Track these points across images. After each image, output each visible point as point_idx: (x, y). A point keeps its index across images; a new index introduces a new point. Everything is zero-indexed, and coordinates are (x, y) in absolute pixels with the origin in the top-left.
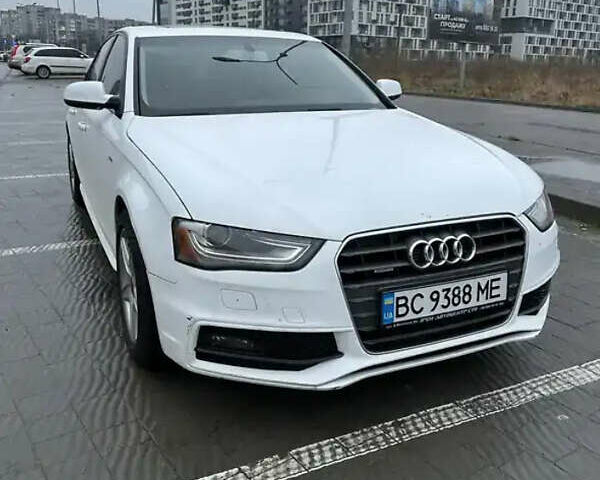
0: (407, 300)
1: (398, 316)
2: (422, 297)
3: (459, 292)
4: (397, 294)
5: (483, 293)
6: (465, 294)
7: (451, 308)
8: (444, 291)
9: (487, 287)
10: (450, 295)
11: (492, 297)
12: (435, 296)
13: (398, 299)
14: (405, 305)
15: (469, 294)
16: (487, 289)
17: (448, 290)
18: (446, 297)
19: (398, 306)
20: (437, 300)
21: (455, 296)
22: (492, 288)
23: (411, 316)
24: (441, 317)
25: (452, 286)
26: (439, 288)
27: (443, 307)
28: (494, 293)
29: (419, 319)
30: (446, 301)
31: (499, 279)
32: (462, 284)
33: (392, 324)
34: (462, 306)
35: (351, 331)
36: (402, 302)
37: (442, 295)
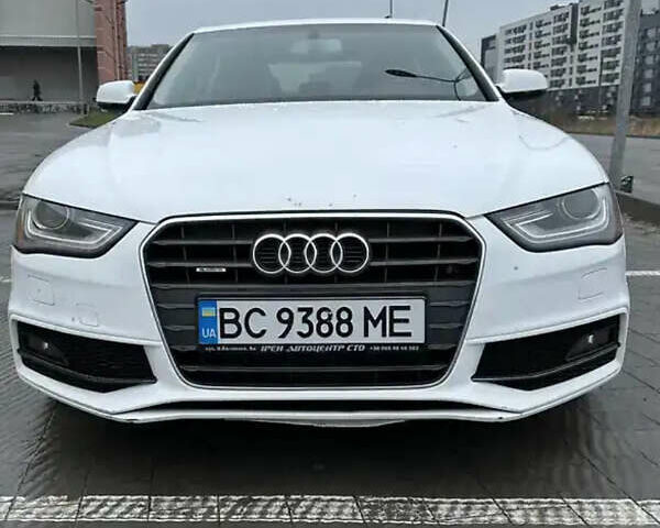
0: (237, 315)
1: (224, 336)
2: (263, 313)
3: (330, 317)
4: (222, 304)
5: (375, 325)
6: (341, 321)
7: (315, 339)
8: (300, 310)
9: (382, 316)
10: (313, 318)
11: (393, 334)
12: (285, 316)
13: (223, 311)
14: (235, 321)
15: (348, 321)
16: (385, 320)
17: (309, 311)
18: (305, 320)
19: (223, 322)
20: (290, 322)
21: (321, 322)
22: (393, 321)
23: (244, 339)
24: (297, 349)
25: (316, 305)
26: (293, 305)
27: (300, 334)
28: (398, 328)
29: (259, 346)
30: (307, 326)
31: (408, 308)
32: (334, 305)
33: (216, 346)
34: (335, 339)
35: (159, 347)
36: (230, 316)
37: (298, 317)
